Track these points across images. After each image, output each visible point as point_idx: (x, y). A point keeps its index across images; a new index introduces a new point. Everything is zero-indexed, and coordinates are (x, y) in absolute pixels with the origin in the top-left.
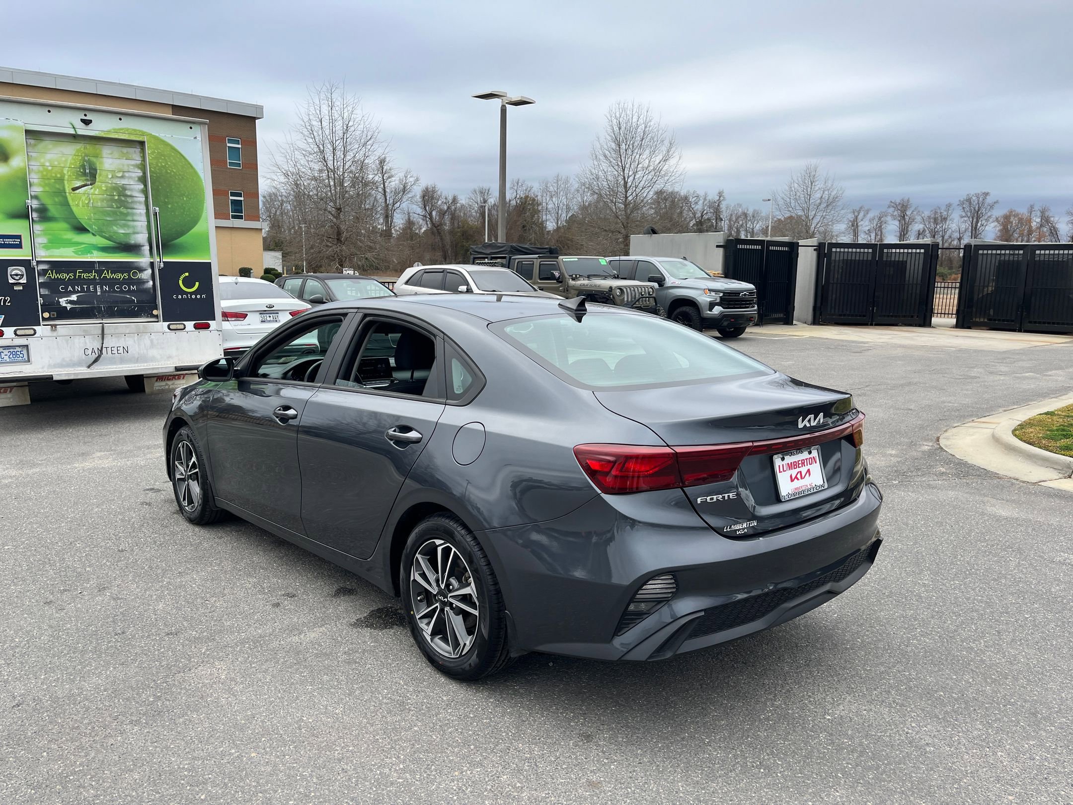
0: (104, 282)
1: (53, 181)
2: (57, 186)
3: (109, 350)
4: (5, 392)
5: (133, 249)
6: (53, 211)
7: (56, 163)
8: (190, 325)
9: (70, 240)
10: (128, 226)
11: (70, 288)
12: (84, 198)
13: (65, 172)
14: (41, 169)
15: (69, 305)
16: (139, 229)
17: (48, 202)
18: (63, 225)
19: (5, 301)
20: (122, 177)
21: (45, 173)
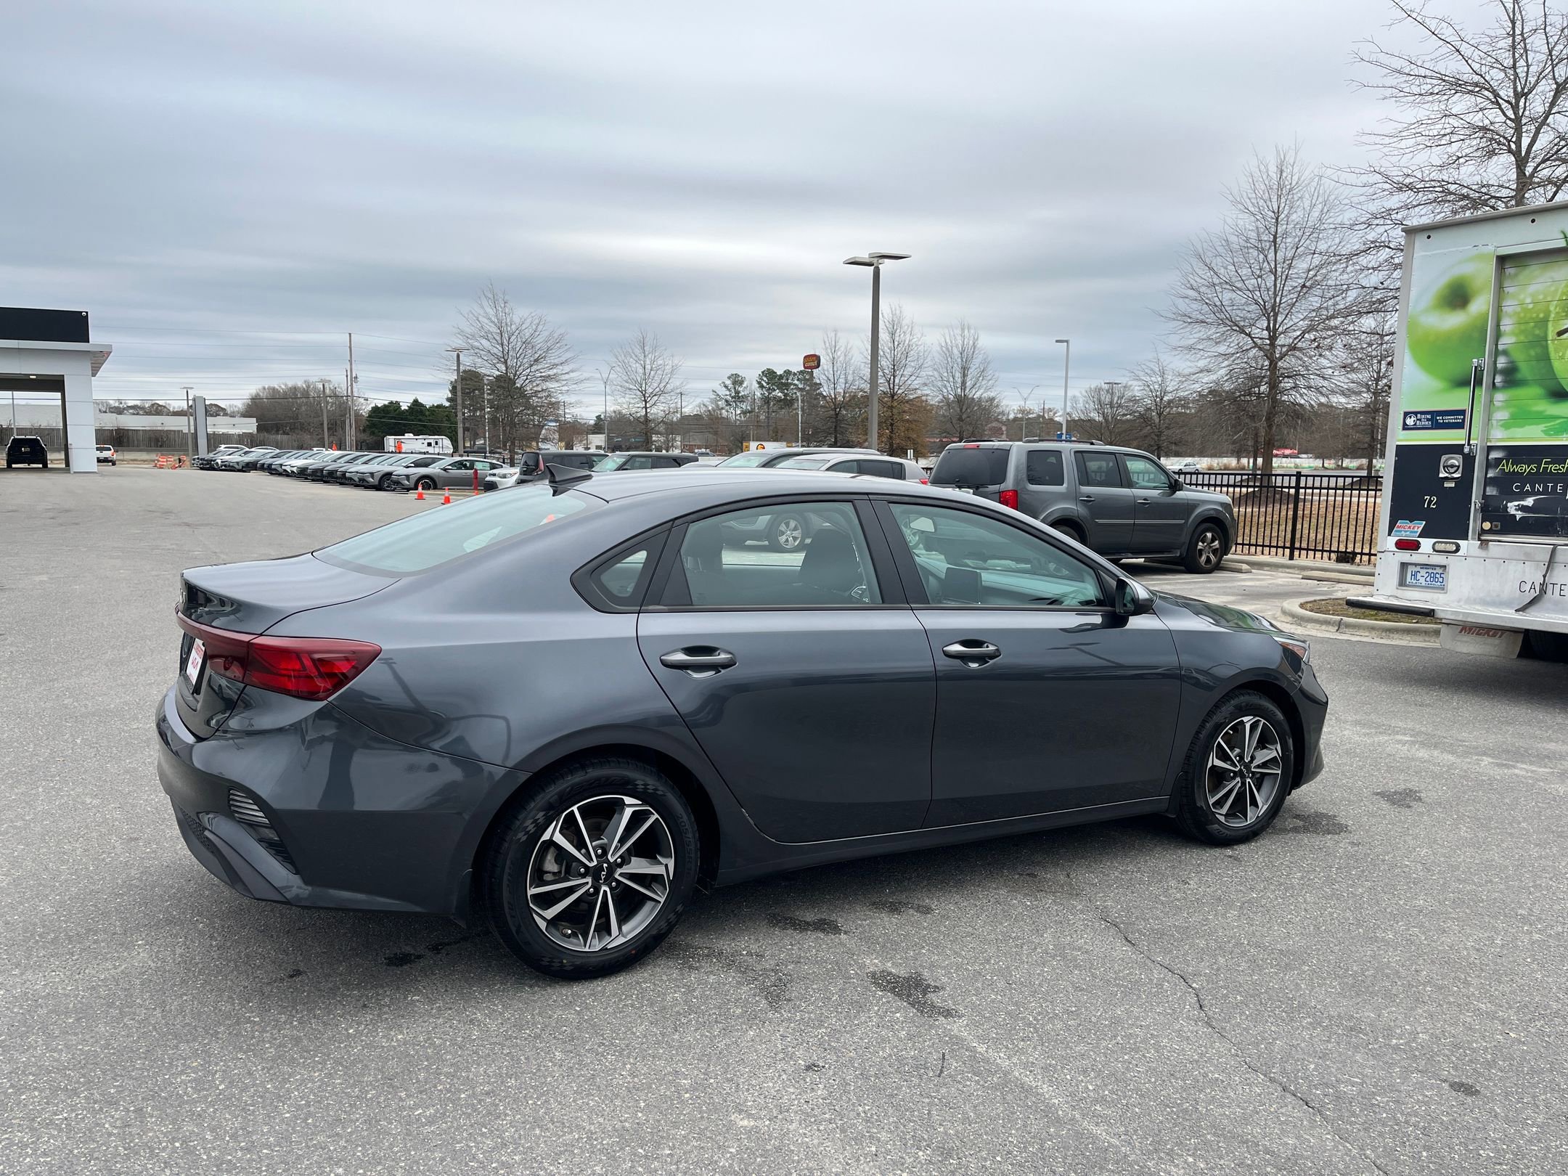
1: (1532, 324)
2: (1537, 332)
3: (1557, 588)
6: (1525, 371)
7: (1541, 297)
9: (1541, 412)
11: (1528, 487)
13: (1552, 308)
14: (1518, 309)
15: (1519, 512)
17: (1519, 356)
18: (1534, 391)
19: (1430, 501)
21: (1522, 315)
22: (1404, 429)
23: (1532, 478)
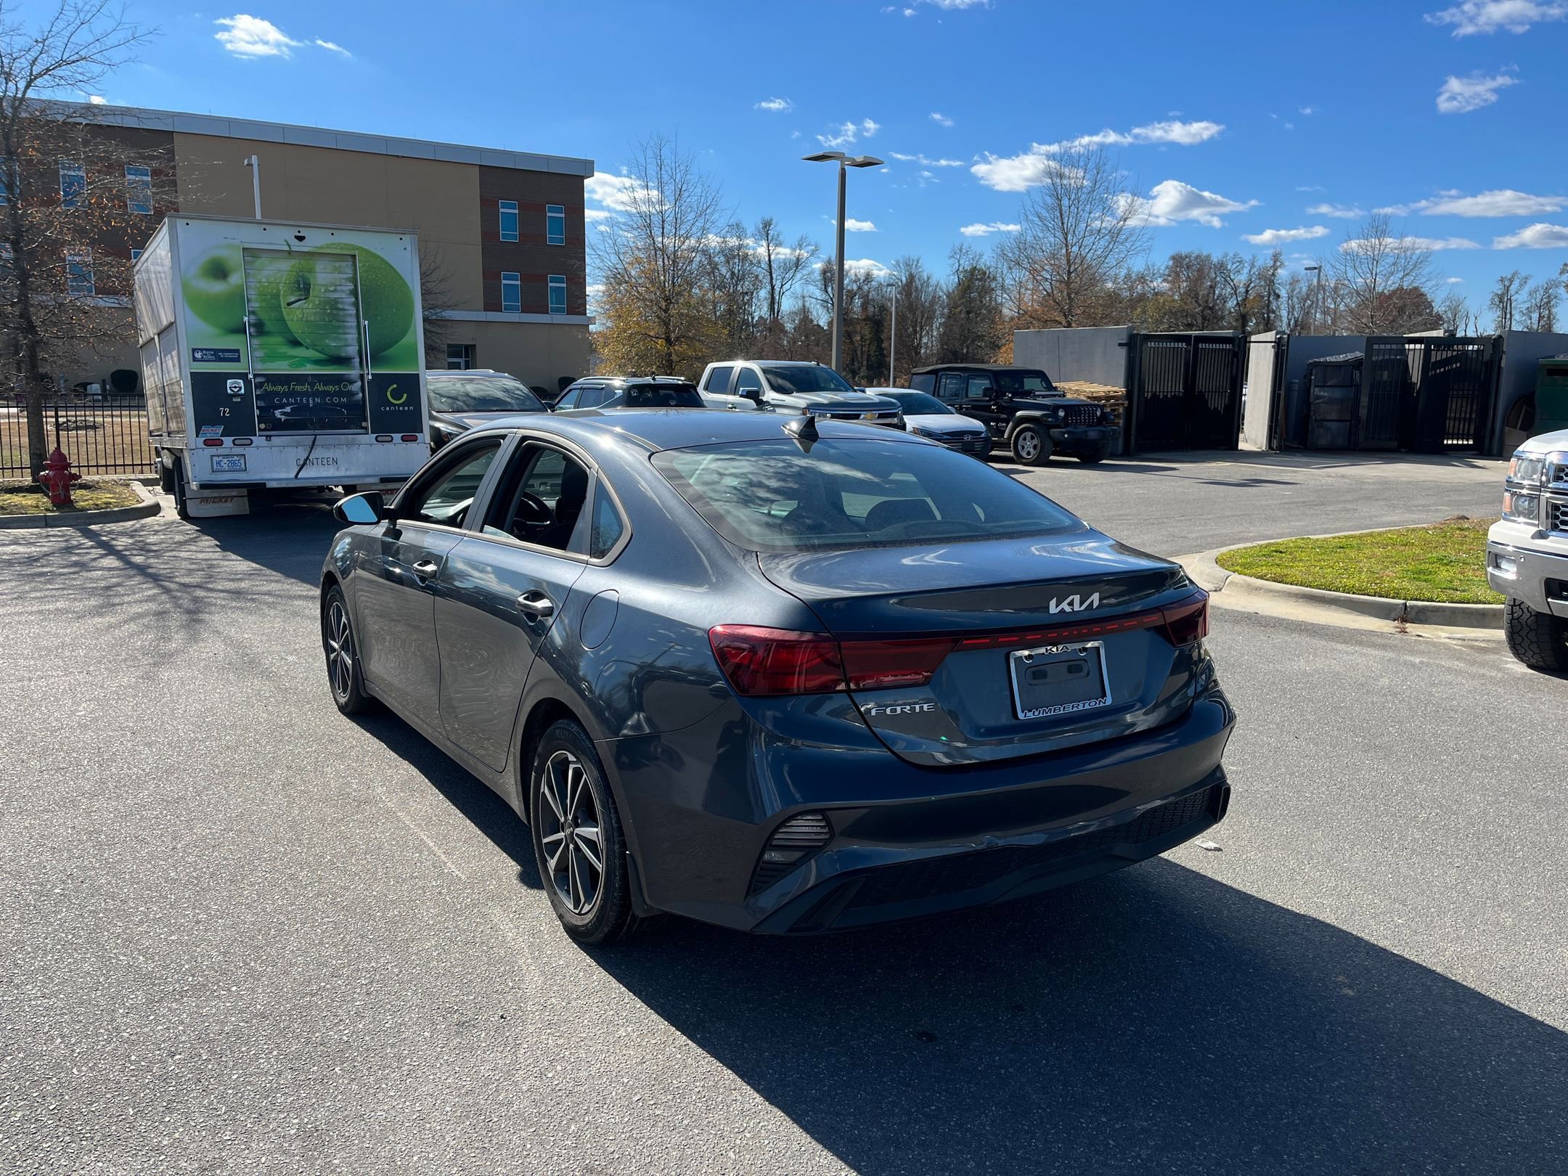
0: (316, 394)
1: (269, 296)
2: (274, 301)
3: (320, 460)
4: (226, 501)
5: (344, 361)
6: (269, 326)
7: (272, 279)
8: (397, 437)
9: (285, 353)
10: (340, 339)
11: (284, 400)
12: (298, 313)
13: (281, 288)
14: (258, 285)
15: (283, 416)
16: (350, 342)
17: (264, 316)
18: (279, 339)
19: (224, 412)
20: (335, 291)
21: (261, 289)
22: (194, 361)
23: (287, 395)
